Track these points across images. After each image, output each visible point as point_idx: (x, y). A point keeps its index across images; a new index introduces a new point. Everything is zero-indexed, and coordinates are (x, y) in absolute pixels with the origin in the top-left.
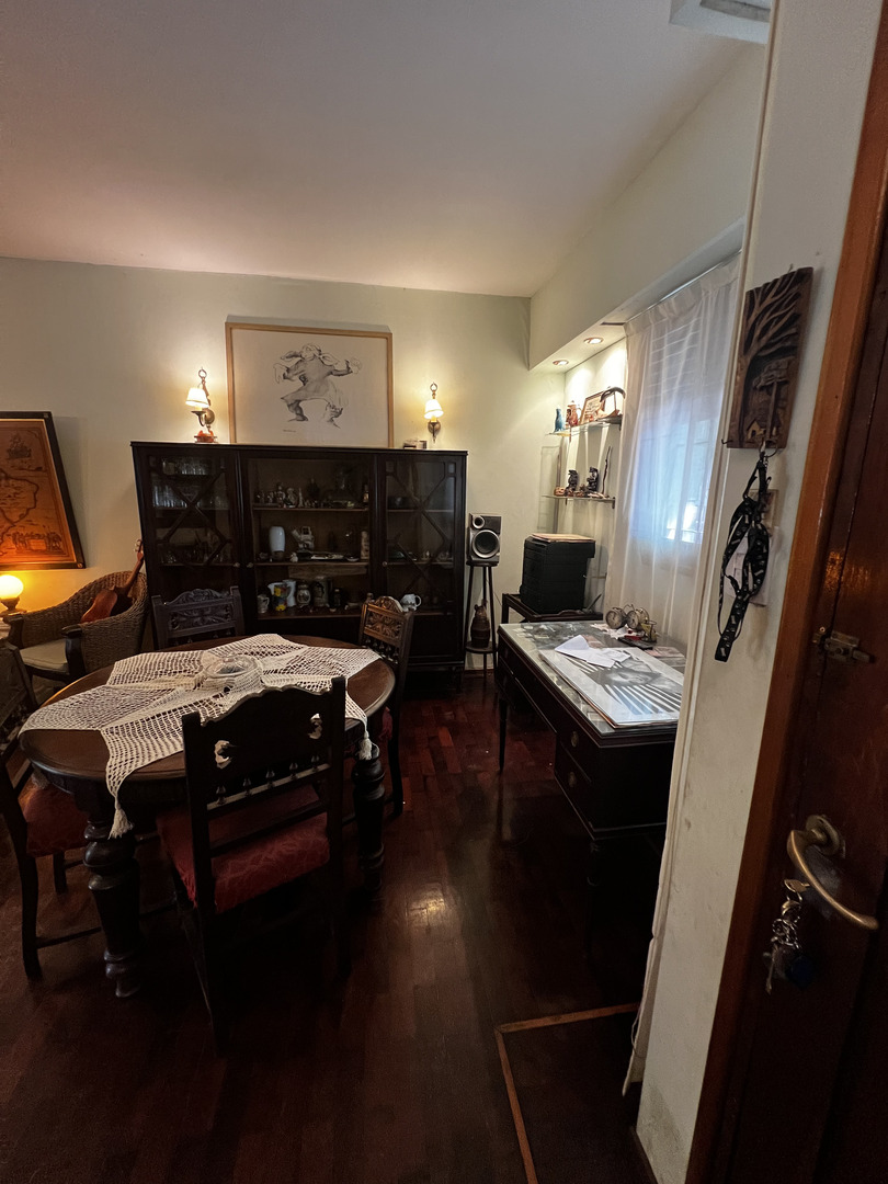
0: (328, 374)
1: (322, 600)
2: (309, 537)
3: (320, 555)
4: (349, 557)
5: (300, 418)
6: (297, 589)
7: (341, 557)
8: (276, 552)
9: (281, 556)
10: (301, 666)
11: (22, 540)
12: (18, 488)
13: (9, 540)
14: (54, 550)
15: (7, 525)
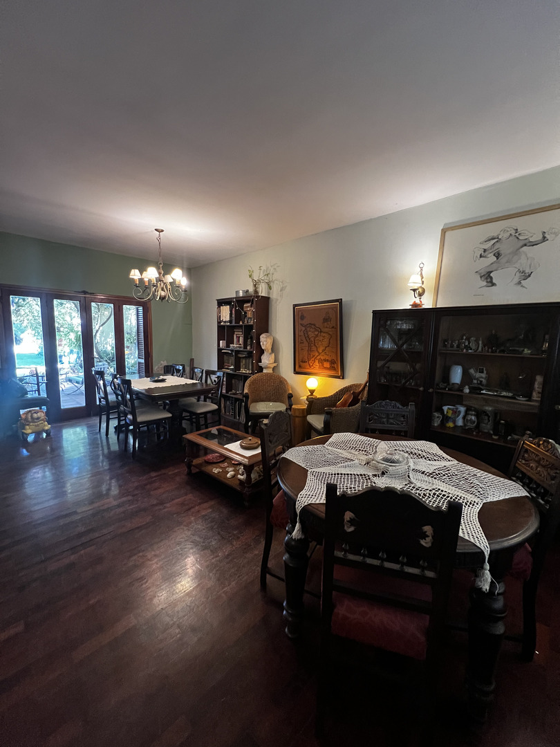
0: (522, 247)
1: (487, 427)
2: (484, 375)
3: (489, 390)
4: (519, 396)
5: (490, 284)
6: (466, 413)
7: (510, 394)
8: (453, 384)
9: (457, 387)
10: (444, 475)
11: (321, 361)
12: (324, 337)
13: (317, 361)
14: (333, 368)
15: (317, 354)
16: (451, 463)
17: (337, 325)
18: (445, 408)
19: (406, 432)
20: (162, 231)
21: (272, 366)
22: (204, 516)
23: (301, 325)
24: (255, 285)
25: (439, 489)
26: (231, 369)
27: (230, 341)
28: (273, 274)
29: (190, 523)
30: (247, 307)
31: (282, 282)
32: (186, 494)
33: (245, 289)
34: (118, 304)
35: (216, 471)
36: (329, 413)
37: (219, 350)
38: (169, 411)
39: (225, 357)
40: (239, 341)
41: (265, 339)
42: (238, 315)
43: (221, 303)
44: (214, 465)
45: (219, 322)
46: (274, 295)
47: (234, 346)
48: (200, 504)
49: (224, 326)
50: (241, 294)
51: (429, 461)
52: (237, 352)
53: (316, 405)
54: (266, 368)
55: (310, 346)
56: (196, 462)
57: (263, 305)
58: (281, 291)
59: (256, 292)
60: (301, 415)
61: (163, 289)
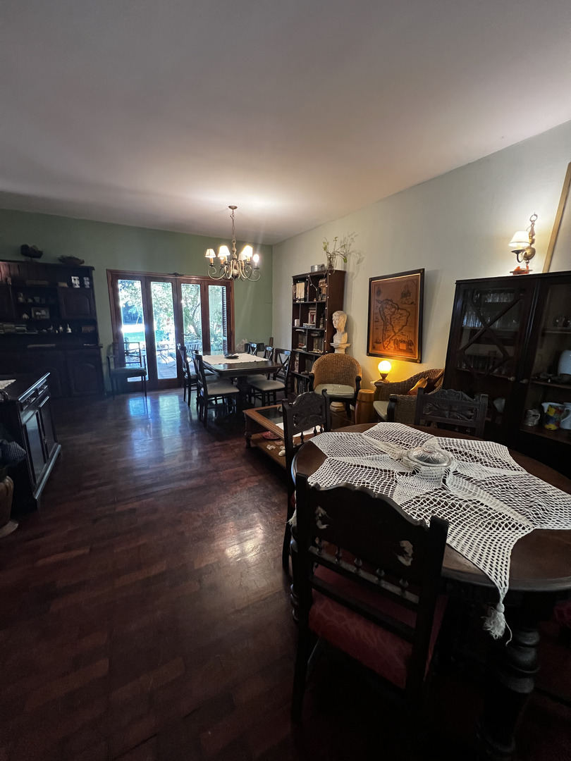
10: (497, 486)
11: (397, 343)
12: (401, 314)
13: (392, 342)
14: (409, 351)
15: (393, 334)
16: (517, 473)
17: (416, 299)
18: (546, 405)
19: (473, 430)
20: (236, 208)
21: (345, 346)
22: (249, 489)
23: (377, 301)
24: (329, 259)
25: (478, 502)
26: (304, 349)
27: (304, 320)
28: (350, 245)
29: (236, 492)
30: (323, 283)
31: (359, 254)
32: (239, 466)
33: (321, 264)
34: (204, 285)
35: (269, 447)
36: (393, 400)
37: (294, 329)
38: (237, 387)
39: (300, 336)
40: (313, 320)
41: (337, 318)
42: (312, 292)
43: (297, 280)
44: (271, 442)
45: (294, 301)
46: (350, 270)
47: (309, 325)
48: (249, 477)
49: (298, 304)
50: (316, 269)
51: (485, 468)
52: (310, 331)
53: (385, 389)
54: (338, 348)
55: (385, 325)
56: (254, 436)
57: (338, 280)
58: (358, 263)
59: (331, 266)
60: (368, 400)
61: (236, 268)
